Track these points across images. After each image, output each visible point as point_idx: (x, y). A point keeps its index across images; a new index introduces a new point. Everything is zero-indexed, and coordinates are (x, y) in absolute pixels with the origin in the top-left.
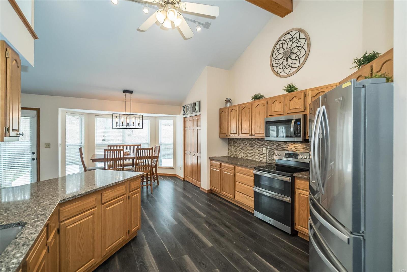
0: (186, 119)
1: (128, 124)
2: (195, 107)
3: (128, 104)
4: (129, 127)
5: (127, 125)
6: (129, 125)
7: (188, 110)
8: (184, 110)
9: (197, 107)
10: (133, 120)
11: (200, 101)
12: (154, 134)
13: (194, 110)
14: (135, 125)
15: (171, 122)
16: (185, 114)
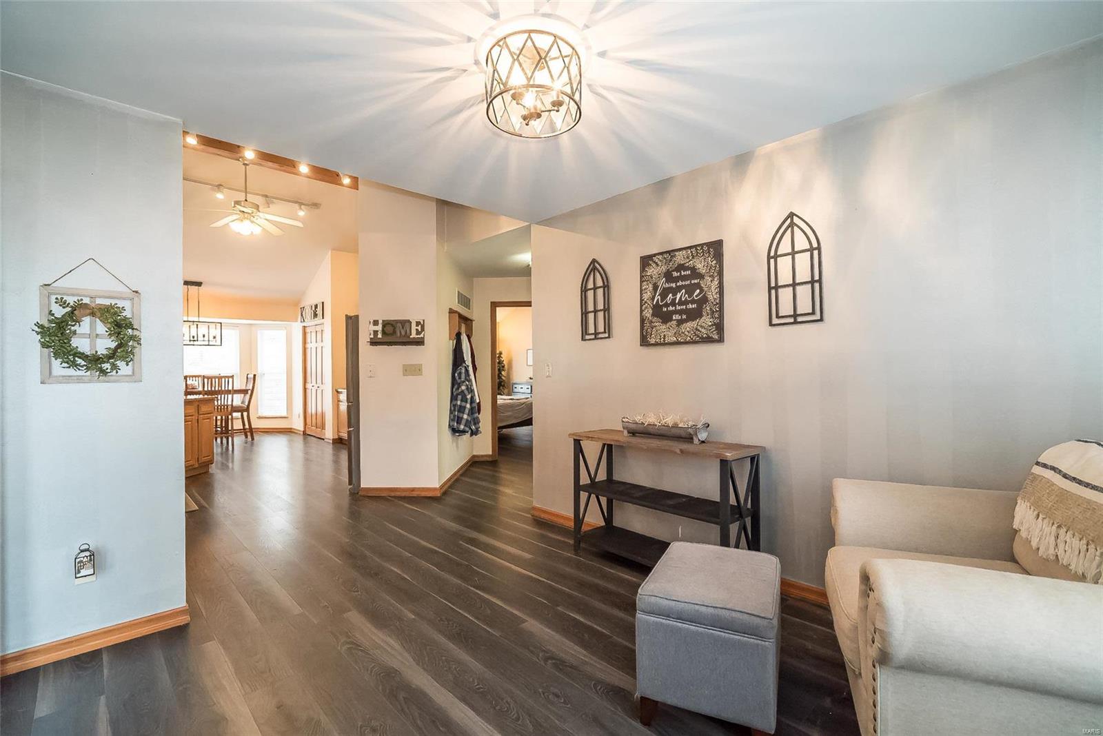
0: (308, 330)
1: (193, 337)
2: (317, 311)
3: (193, 304)
4: (195, 343)
5: (192, 339)
6: (195, 339)
7: (308, 313)
8: (302, 315)
9: (319, 311)
10: (203, 329)
11: (323, 303)
12: (249, 352)
13: (316, 315)
14: (206, 338)
15: (281, 334)
16: (304, 321)
